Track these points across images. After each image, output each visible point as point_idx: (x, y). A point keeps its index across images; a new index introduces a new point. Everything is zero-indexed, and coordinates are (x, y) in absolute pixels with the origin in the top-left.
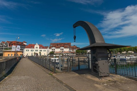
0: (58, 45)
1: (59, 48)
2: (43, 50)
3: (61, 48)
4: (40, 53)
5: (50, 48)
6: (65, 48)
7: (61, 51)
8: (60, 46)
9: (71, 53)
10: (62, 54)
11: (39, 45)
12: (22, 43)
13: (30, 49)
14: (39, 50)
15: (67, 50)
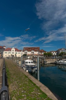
0: (29, 49)
1: (30, 51)
2: (18, 52)
3: (32, 51)
4: (16, 55)
5: (23, 51)
6: (35, 51)
7: (32, 54)
8: (31, 49)
9: (40, 55)
10: (33, 56)
11: (15, 49)
12: (3, 47)
13: (8, 52)
14: (15, 52)
15: (36, 53)
